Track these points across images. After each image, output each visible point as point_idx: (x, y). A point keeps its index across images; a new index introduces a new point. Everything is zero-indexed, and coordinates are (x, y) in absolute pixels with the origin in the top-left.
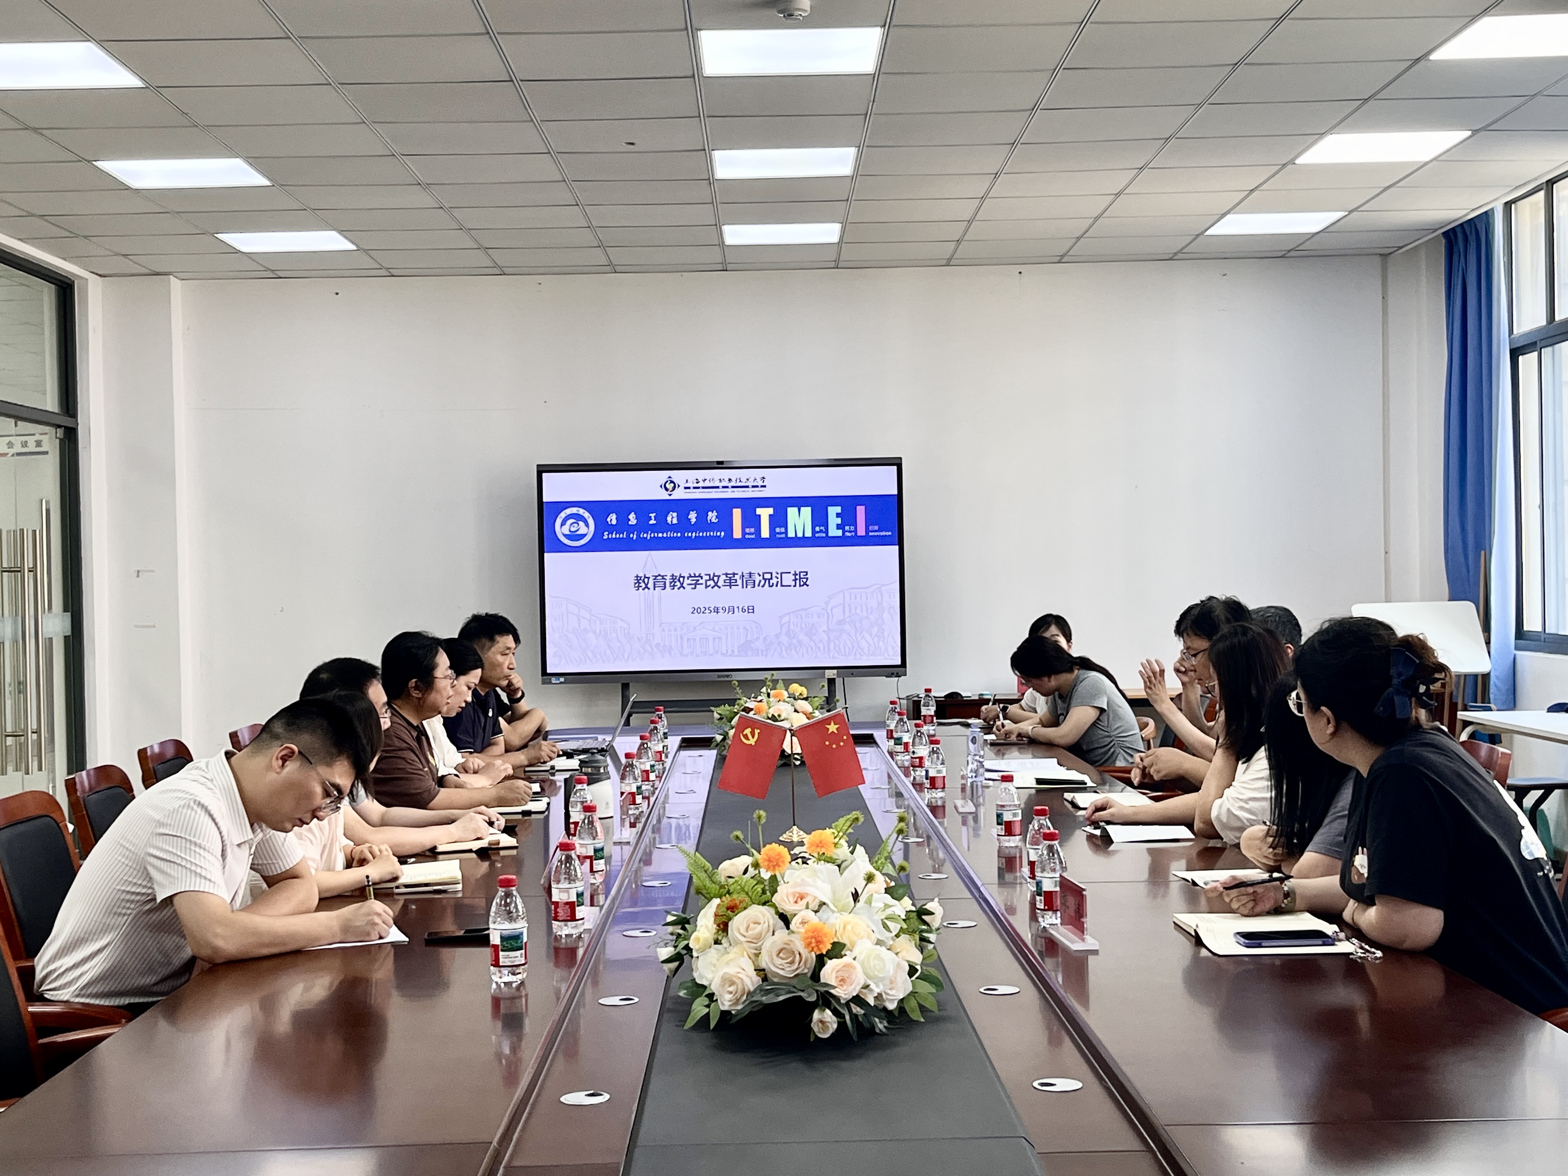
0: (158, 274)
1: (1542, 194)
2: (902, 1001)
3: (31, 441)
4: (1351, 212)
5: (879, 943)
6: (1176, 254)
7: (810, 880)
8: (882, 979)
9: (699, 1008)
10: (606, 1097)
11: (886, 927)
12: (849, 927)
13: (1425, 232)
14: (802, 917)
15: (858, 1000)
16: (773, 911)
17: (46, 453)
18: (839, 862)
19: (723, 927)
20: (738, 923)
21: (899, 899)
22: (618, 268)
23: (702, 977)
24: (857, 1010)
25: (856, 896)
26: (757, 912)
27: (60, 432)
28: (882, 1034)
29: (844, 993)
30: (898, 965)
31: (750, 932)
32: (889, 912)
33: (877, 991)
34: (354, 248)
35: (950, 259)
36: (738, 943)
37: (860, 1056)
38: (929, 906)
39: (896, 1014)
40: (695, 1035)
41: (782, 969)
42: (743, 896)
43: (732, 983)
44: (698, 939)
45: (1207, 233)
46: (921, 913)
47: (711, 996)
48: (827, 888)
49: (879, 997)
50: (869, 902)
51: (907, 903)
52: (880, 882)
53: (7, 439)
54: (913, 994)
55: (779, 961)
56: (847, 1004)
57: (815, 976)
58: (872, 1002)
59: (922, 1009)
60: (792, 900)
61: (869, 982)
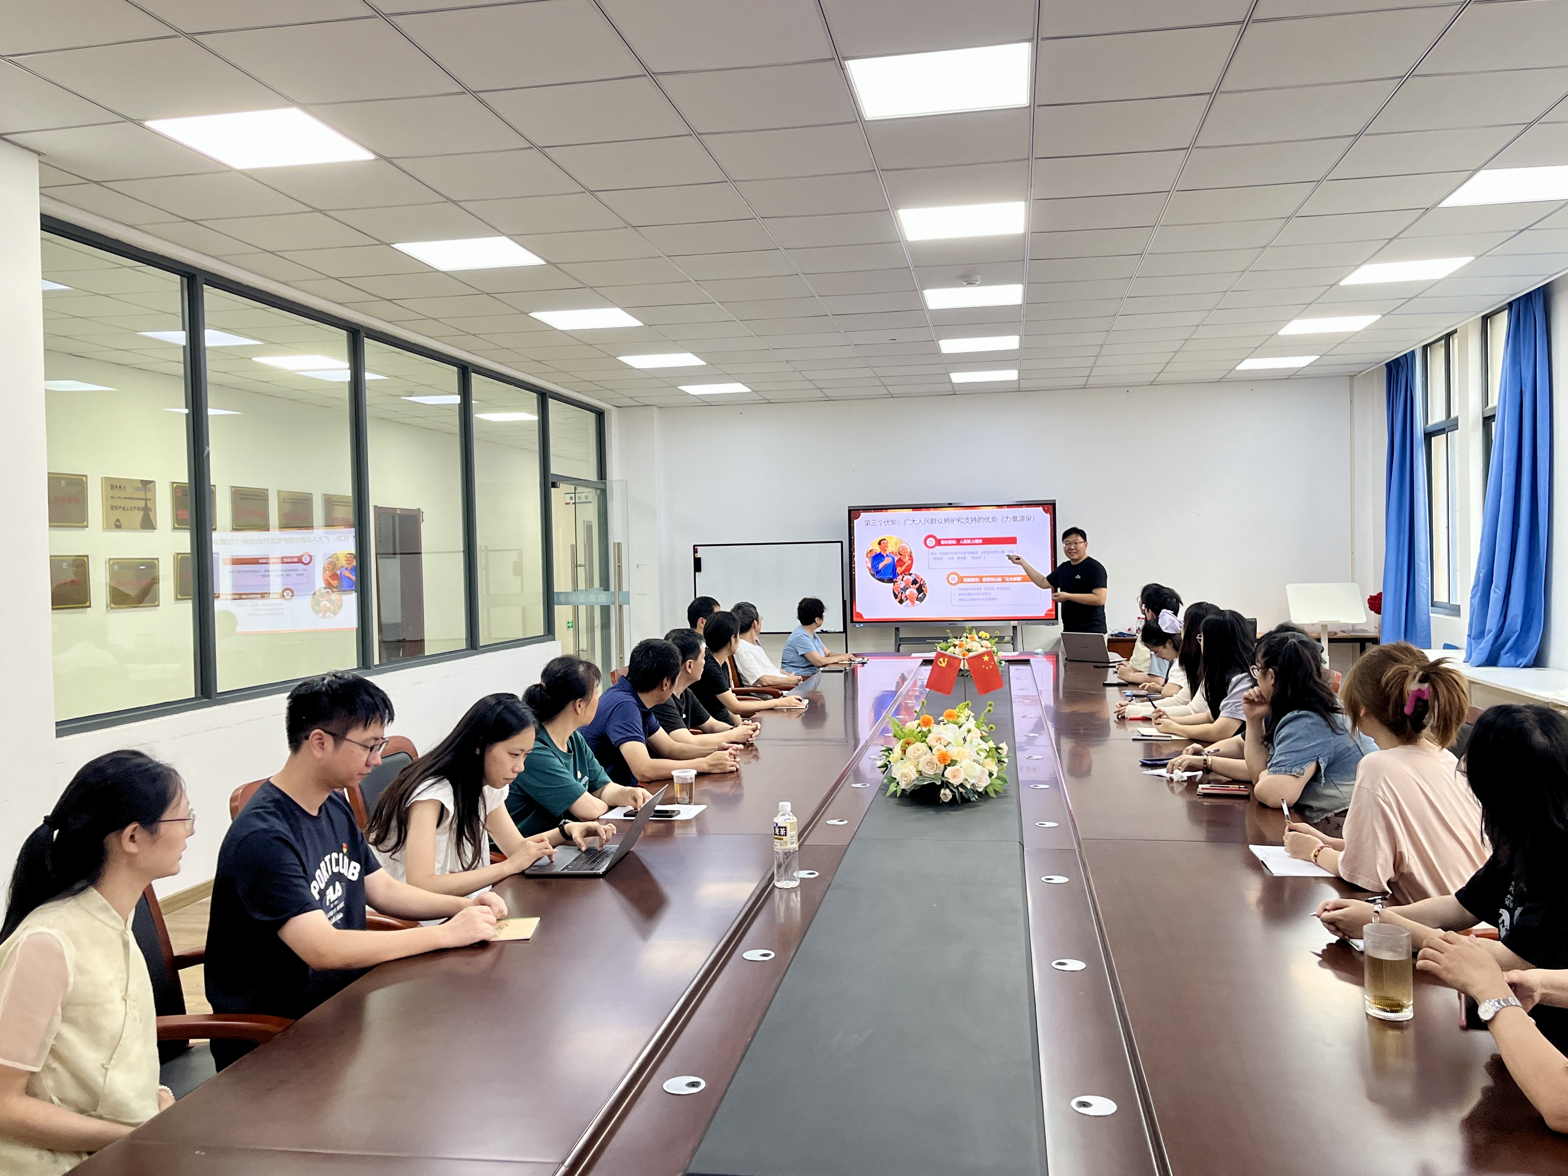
0: (648, 405)
1: (1443, 342)
2: (986, 787)
3: (583, 496)
4: (1321, 356)
5: (975, 761)
6: (1221, 379)
7: (944, 732)
8: (975, 777)
9: (892, 788)
10: (846, 822)
11: (978, 754)
12: (960, 754)
13: (1371, 365)
14: (938, 747)
15: (962, 785)
16: (926, 745)
17: (591, 502)
18: (960, 725)
19: (904, 752)
20: (910, 749)
21: (986, 742)
22: (894, 396)
23: (895, 774)
24: (961, 789)
25: (965, 739)
26: (918, 745)
27: (598, 491)
28: (974, 801)
29: (955, 782)
30: (983, 772)
31: (915, 755)
32: (980, 747)
33: (972, 782)
34: (750, 391)
35: (1085, 385)
36: (909, 759)
37: (961, 810)
38: (1001, 745)
39: (984, 793)
40: (890, 799)
41: (929, 771)
42: (912, 738)
43: (906, 777)
44: (893, 757)
45: (1237, 368)
46: (997, 748)
47: (898, 783)
48: (951, 735)
49: (973, 785)
50: (971, 742)
51: (992, 744)
52: (976, 733)
53: (570, 495)
54: (990, 784)
55: (927, 767)
56: (957, 788)
57: (943, 775)
58: (969, 787)
59: (996, 792)
60: (935, 740)
61: (967, 778)
